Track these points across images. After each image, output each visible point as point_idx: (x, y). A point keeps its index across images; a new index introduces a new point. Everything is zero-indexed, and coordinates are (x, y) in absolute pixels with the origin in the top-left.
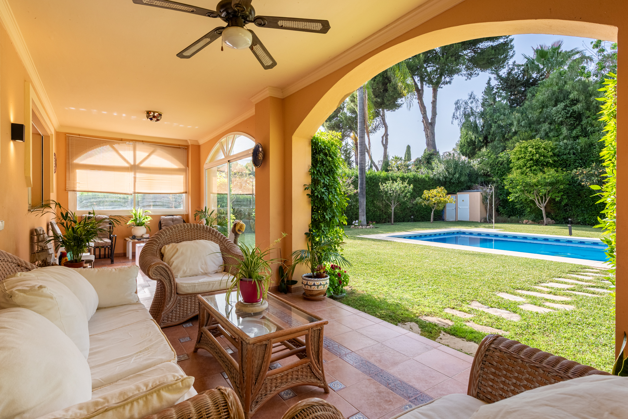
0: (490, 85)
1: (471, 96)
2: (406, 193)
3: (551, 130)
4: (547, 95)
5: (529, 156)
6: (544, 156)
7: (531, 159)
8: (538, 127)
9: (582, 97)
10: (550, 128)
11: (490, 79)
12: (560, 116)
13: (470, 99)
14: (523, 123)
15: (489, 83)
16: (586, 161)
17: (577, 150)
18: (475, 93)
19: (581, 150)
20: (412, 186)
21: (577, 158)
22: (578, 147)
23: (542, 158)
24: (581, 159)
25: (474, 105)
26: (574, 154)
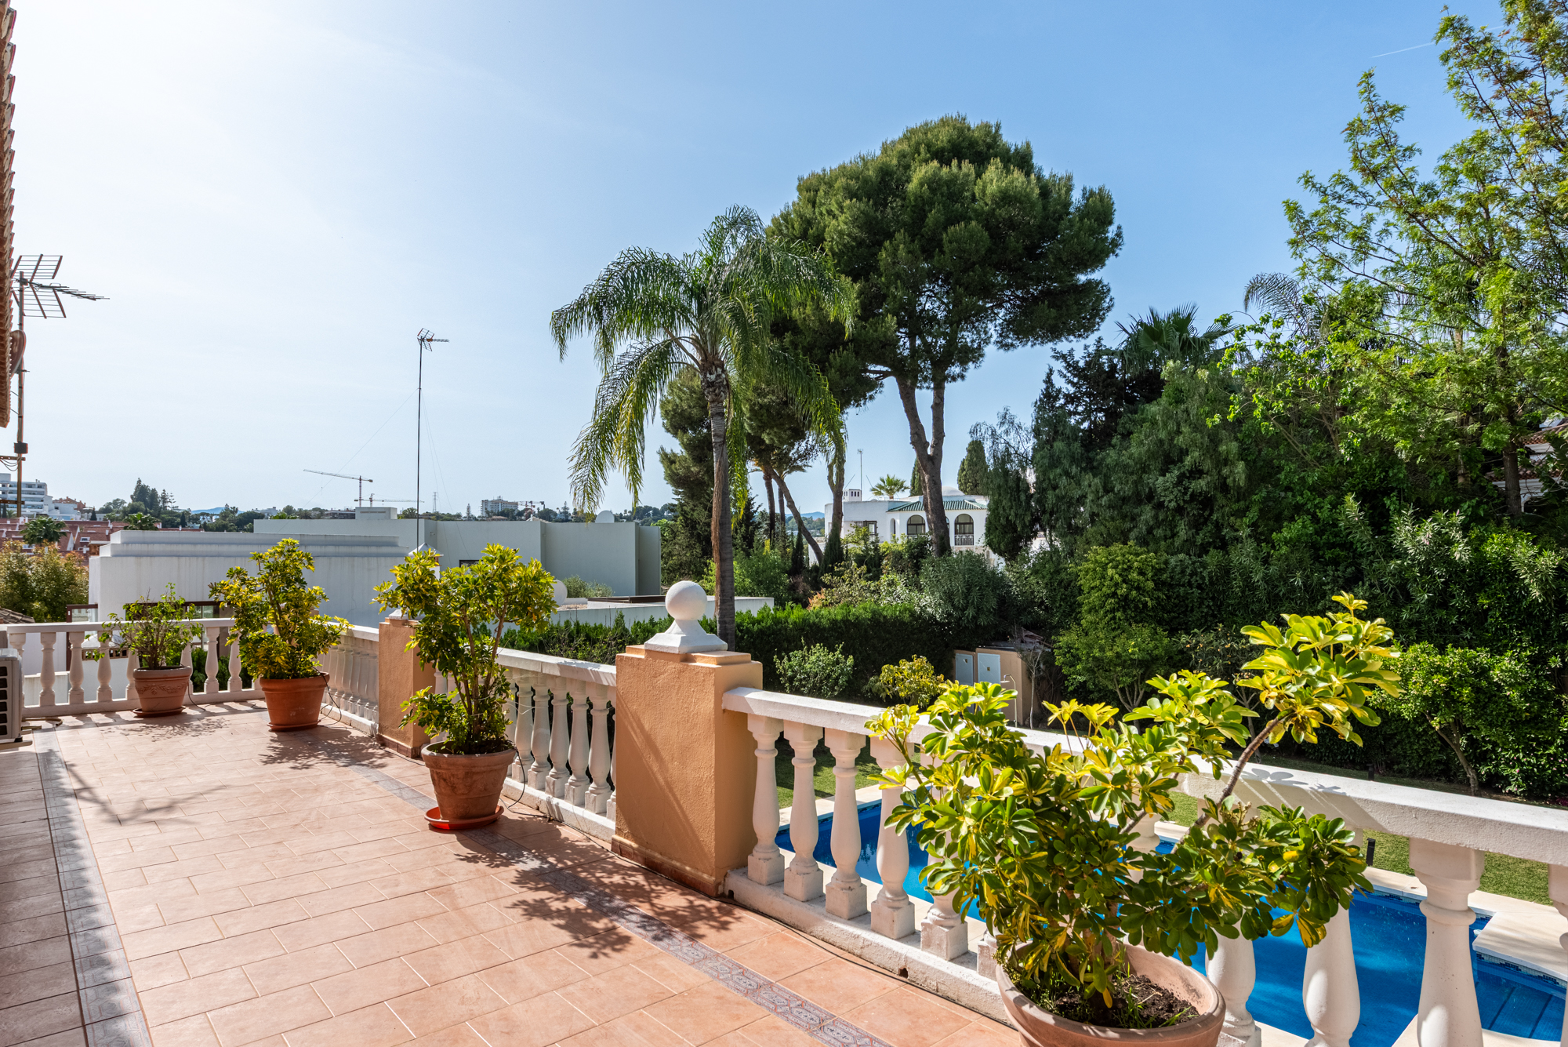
0: (1052, 385)
1: (1006, 419)
2: (837, 678)
3: (1158, 524)
4: (1146, 448)
5: (1109, 587)
6: (1138, 588)
7: (1114, 594)
8: (1135, 511)
9: (1207, 465)
10: (1156, 517)
11: (1051, 372)
12: (1172, 497)
13: (1002, 423)
14: (1104, 500)
15: (1048, 381)
16: (1222, 604)
17: (1203, 578)
18: (1012, 412)
19: (1211, 578)
20: (850, 661)
21: (1204, 595)
22: (1205, 574)
23: (1134, 593)
24: (1213, 598)
25: (1012, 438)
26: (1199, 587)
